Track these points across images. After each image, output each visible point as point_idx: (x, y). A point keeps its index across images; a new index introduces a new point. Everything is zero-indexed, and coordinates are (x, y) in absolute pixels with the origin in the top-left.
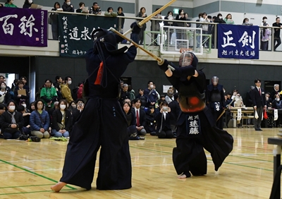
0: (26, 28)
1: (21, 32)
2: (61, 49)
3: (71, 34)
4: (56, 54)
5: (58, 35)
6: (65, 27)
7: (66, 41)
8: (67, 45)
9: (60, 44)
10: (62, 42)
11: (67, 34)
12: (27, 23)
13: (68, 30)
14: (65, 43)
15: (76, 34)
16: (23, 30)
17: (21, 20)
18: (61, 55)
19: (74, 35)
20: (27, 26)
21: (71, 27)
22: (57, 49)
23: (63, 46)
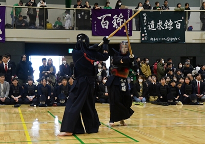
0: (117, 23)
1: (114, 26)
2: (142, 37)
3: (149, 26)
4: (138, 41)
5: (140, 27)
6: (145, 21)
7: (145, 31)
8: (146, 34)
9: (141, 34)
10: (143, 32)
11: (146, 26)
12: (118, 20)
13: (147, 23)
14: (144, 33)
15: (153, 26)
16: (115, 25)
17: (114, 18)
18: (142, 42)
19: (152, 27)
20: (118, 22)
21: (149, 20)
22: (139, 38)
23: (143, 35)
